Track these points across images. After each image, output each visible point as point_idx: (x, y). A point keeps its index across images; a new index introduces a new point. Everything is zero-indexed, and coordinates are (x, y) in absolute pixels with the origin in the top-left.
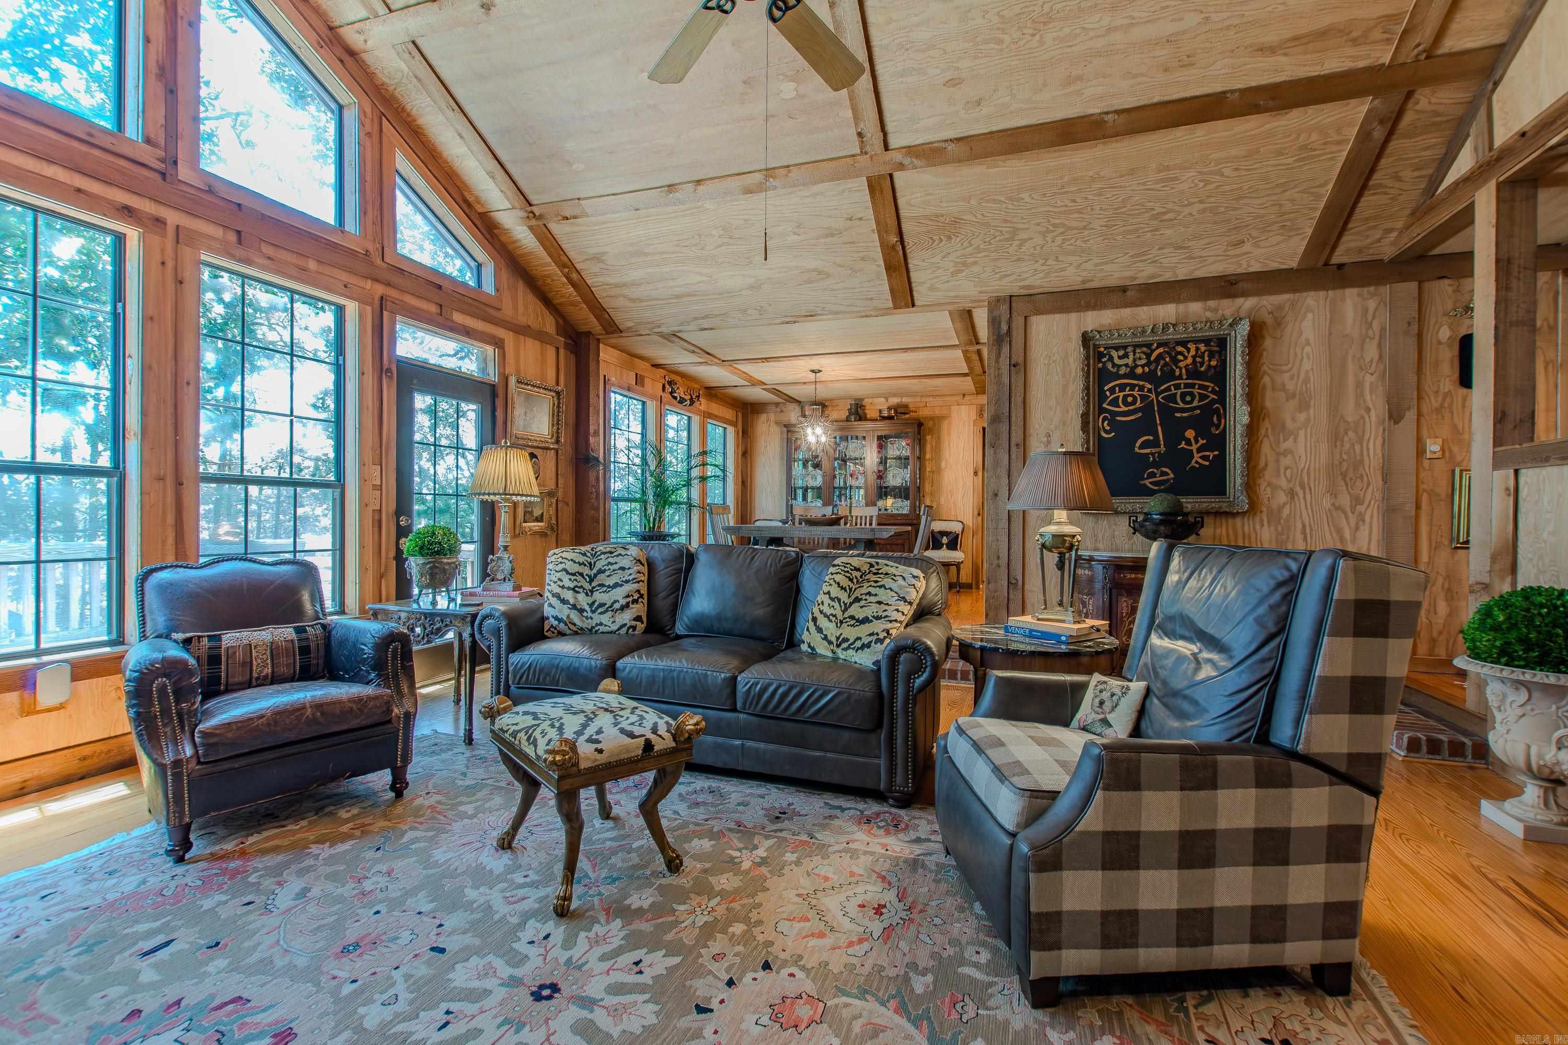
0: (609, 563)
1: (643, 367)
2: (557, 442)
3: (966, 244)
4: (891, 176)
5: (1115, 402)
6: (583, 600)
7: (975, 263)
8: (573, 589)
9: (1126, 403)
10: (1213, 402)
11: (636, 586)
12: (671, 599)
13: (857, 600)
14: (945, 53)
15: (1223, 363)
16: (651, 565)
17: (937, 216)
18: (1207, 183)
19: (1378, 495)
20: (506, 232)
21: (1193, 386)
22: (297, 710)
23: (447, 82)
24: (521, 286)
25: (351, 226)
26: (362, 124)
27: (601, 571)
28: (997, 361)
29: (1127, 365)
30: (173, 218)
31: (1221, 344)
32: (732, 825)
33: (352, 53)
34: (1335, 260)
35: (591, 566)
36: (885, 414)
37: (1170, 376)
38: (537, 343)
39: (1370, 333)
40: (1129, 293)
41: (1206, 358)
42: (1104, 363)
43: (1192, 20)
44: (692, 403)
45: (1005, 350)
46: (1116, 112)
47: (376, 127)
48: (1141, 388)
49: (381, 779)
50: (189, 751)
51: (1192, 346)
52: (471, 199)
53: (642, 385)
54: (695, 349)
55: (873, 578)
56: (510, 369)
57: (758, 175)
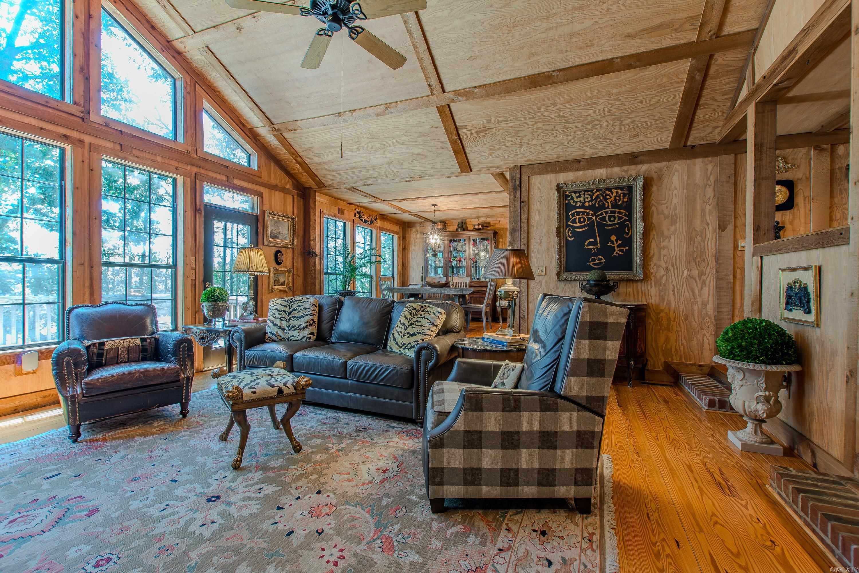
0: (299, 306)
1: (342, 205)
2: (293, 244)
3: (493, 139)
4: (449, 105)
5: (574, 221)
6: (285, 324)
7: (499, 149)
8: (280, 319)
9: (580, 222)
10: (625, 220)
11: (311, 317)
12: (329, 324)
13: (412, 324)
14: (465, 43)
15: (631, 200)
16: (321, 307)
17: (475, 125)
18: (613, 105)
19: (713, 271)
20: (263, 138)
21: (614, 212)
22: (132, 374)
23: (225, 65)
24: (272, 164)
25: (180, 139)
26: (185, 88)
27: (294, 310)
28: (514, 200)
29: (580, 201)
30: (87, 139)
31: (630, 189)
32: (336, 433)
33: (179, 53)
34: (690, 143)
36: (477, 227)
37: (602, 207)
38: (282, 194)
39: (709, 183)
40: (581, 163)
41: (622, 197)
42: (569, 200)
43: (588, 23)
44: (372, 222)
45: (518, 195)
46: (557, 70)
47: (193, 88)
48: (588, 214)
49: (176, 408)
50: (79, 391)
51: (614, 191)
52: (244, 122)
53: (343, 214)
54: (367, 195)
55: (421, 313)
56: (266, 207)
57: (382, 107)
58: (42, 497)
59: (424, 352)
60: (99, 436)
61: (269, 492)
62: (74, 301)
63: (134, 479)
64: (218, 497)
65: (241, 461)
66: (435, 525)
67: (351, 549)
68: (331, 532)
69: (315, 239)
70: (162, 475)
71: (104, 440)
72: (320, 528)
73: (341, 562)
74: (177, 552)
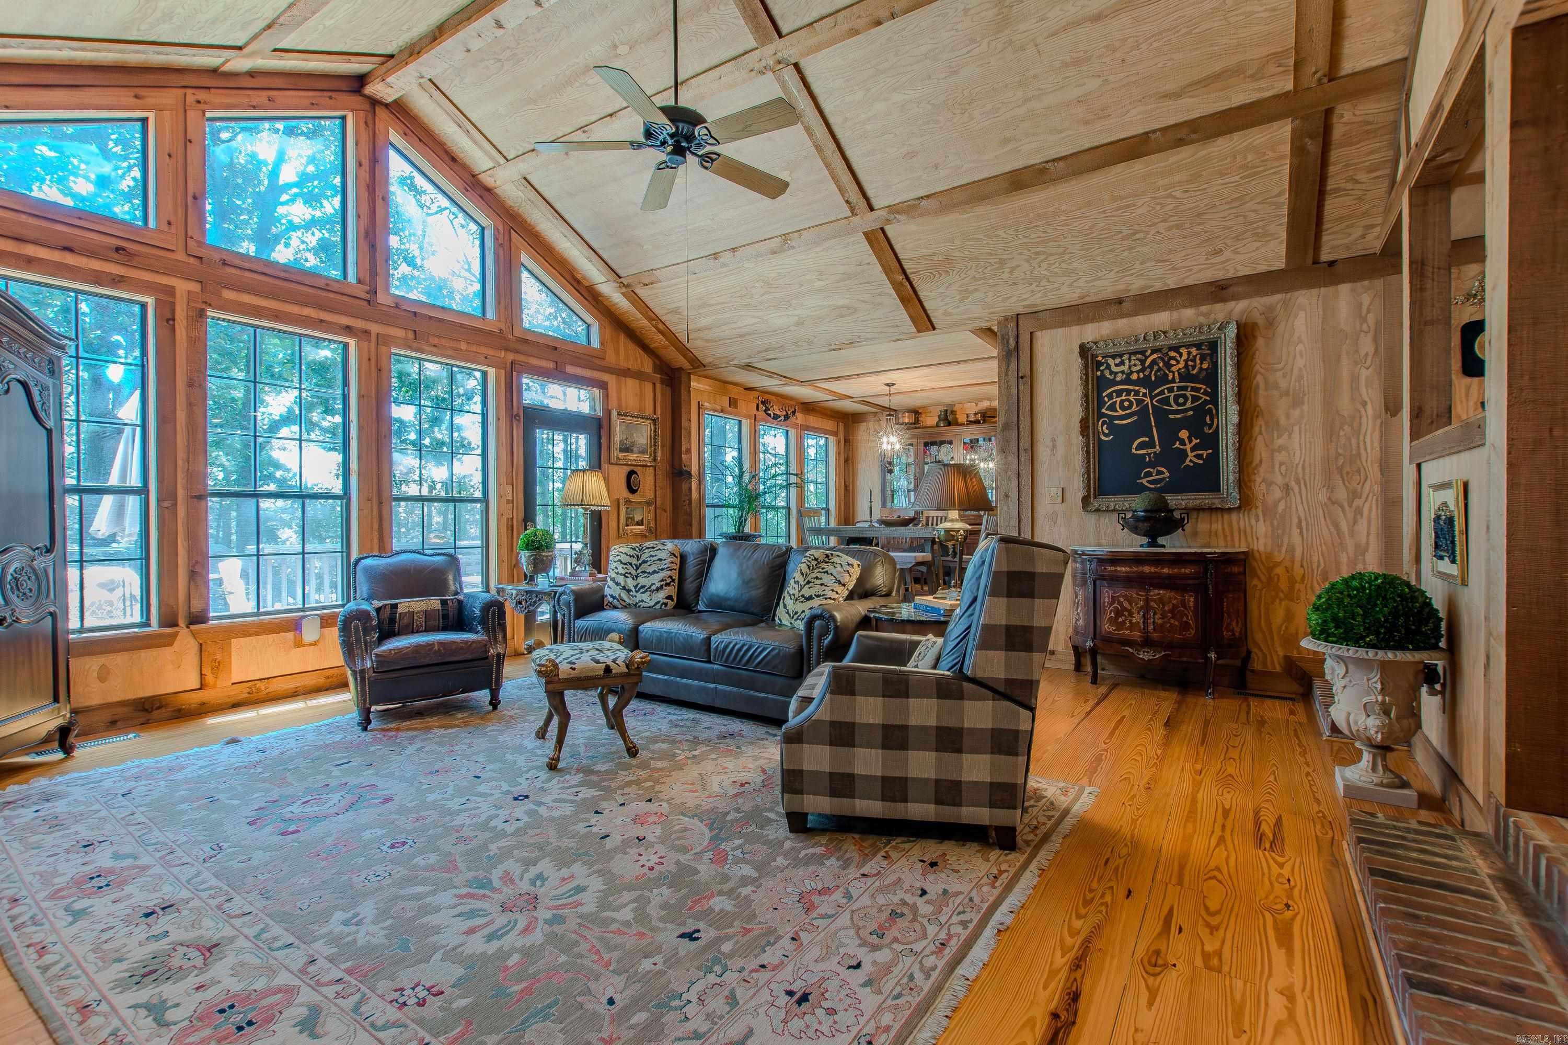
0: (652, 556)
1: (735, 392)
2: (655, 460)
3: (963, 275)
4: (882, 229)
5: (1112, 408)
6: (631, 583)
7: (976, 290)
8: (625, 575)
9: (1123, 408)
10: (1206, 403)
11: (669, 573)
12: (695, 585)
13: (809, 582)
14: (896, 135)
15: (1215, 364)
16: (683, 558)
17: (929, 255)
18: (1163, 206)
19: (1376, 488)
20: (607, 298)
21: (1185, 388)
22: (431, 645)
23: (551, 201)
24: (622, 338)
25: (490, 315)
26: (496, 239)
27: (644, 562)
29: (1123, 372)
30: (374, 328)
31: (1213, 346)
32: (691, 738)
33: (488, 190)
34: (1325, 256)
35: (638, 558)
36: (972, 418)
37: (1163, 380)
38: (637, 382)
39: (1365, 327)
40: (1124, 304)
41: (1198, 362)
42: (1102, 371)
43: (1093, 84)
44: (787, 417)
45: (1013, 366)
46: (1054, 160)
47: (507, 237)
48: (1137, 393)
49: (483, 695)
50: (369, 664)
51: (1184, 351)
52: (579, 277)
53: (736, 407)
54: (772, 374)
55: (823, 565)
56: (613, 404)
57: (778, 239)
58: (333, 783)
59: (817, 623)
60: (393, 726)
61: (589, 796)
62: (361, 549)
63: (431, 773)
64: (527, 797)
65: (558, 760)
66: (788, 845)
67: (672, 858)
68: (654, 840)
69: (689, 451)
70: (464, 770)
71: (397, 729)
72: (641, 835)
73: (657, 868)
74: (475, 843)
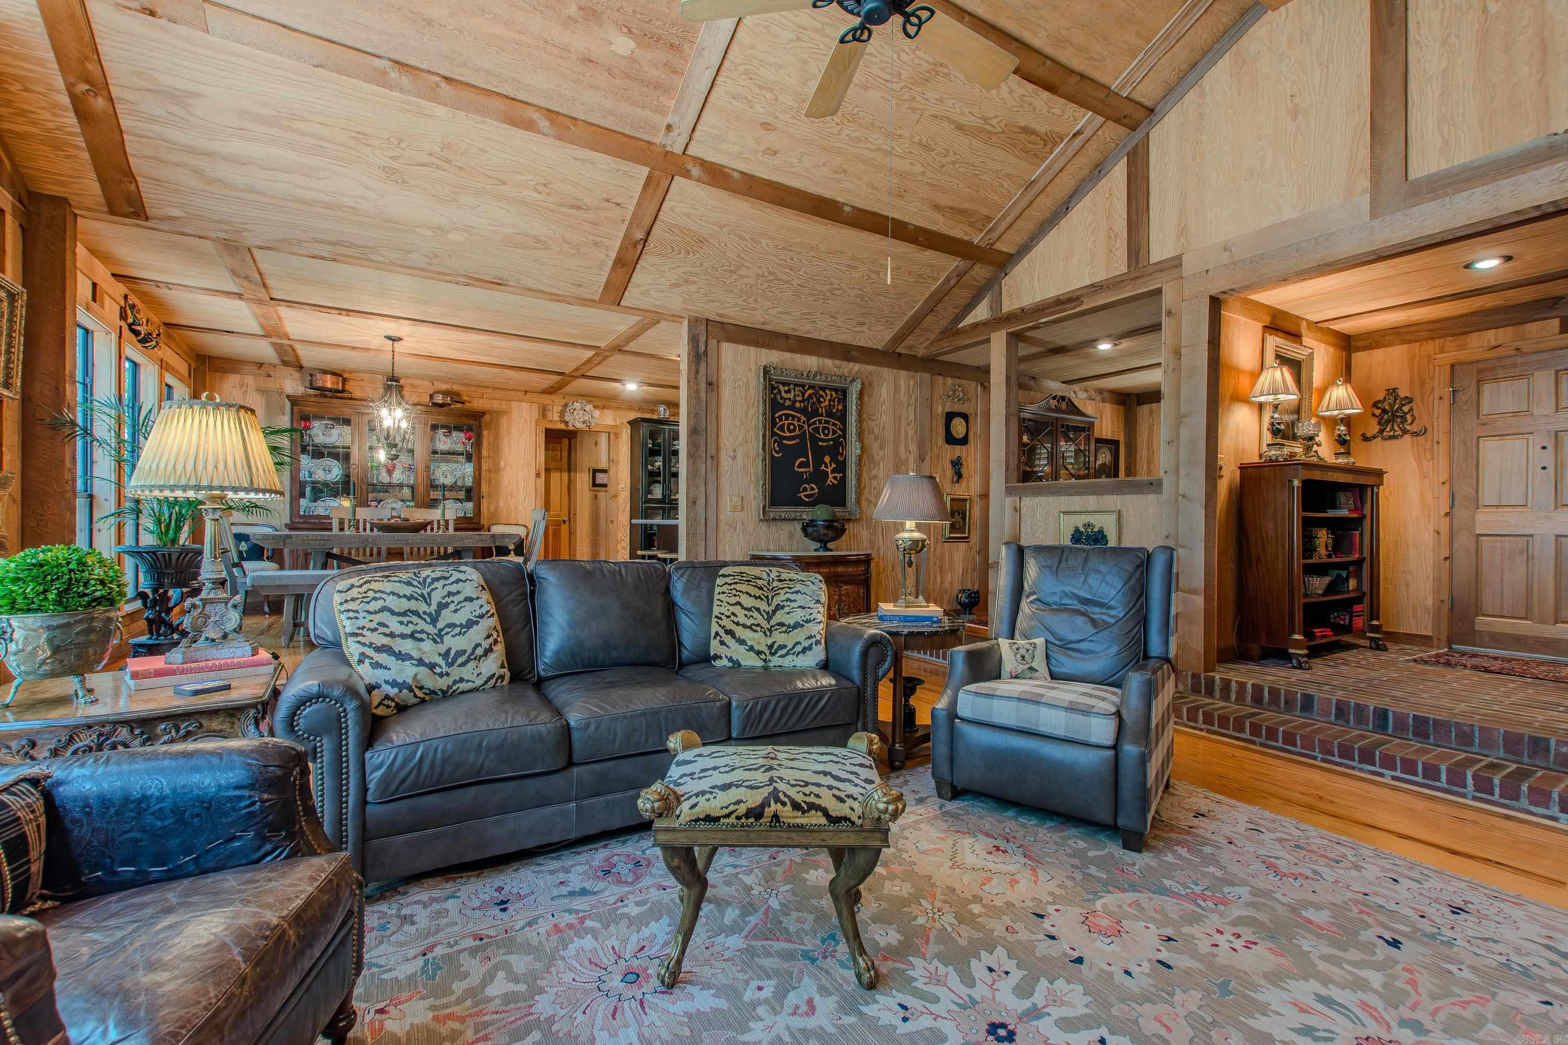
0: (449, 594)
1: (100, 275)
2: (8, 385)
4: (673, 177)
5: (782, 429)
6: (430, 650)
7: (695, 283)
8: (412, 636)
9: (790, 431)
10: (840, 436)
11: (490, 621)
14: (776, 100)
15: (845, 407)
17: (689, 230)
21: (828, 423)
27: (441, 606)
28: (696, 378)
29: (789, 399)
31: (844, 394)
35: (426, 599)
36: (439, 400)
37: (816, 413)
39: (911, 402)
40: (791, 341)
41: (836, 403)
42: (776, 395)
43: (918, 169)
44: (156, 345)
45: (702, 369)
46: (852, 207)
48: (799, 420)
51: (829, 393)
53: (102, 305)
68: (1169, 930)
72: (1156, 937)
